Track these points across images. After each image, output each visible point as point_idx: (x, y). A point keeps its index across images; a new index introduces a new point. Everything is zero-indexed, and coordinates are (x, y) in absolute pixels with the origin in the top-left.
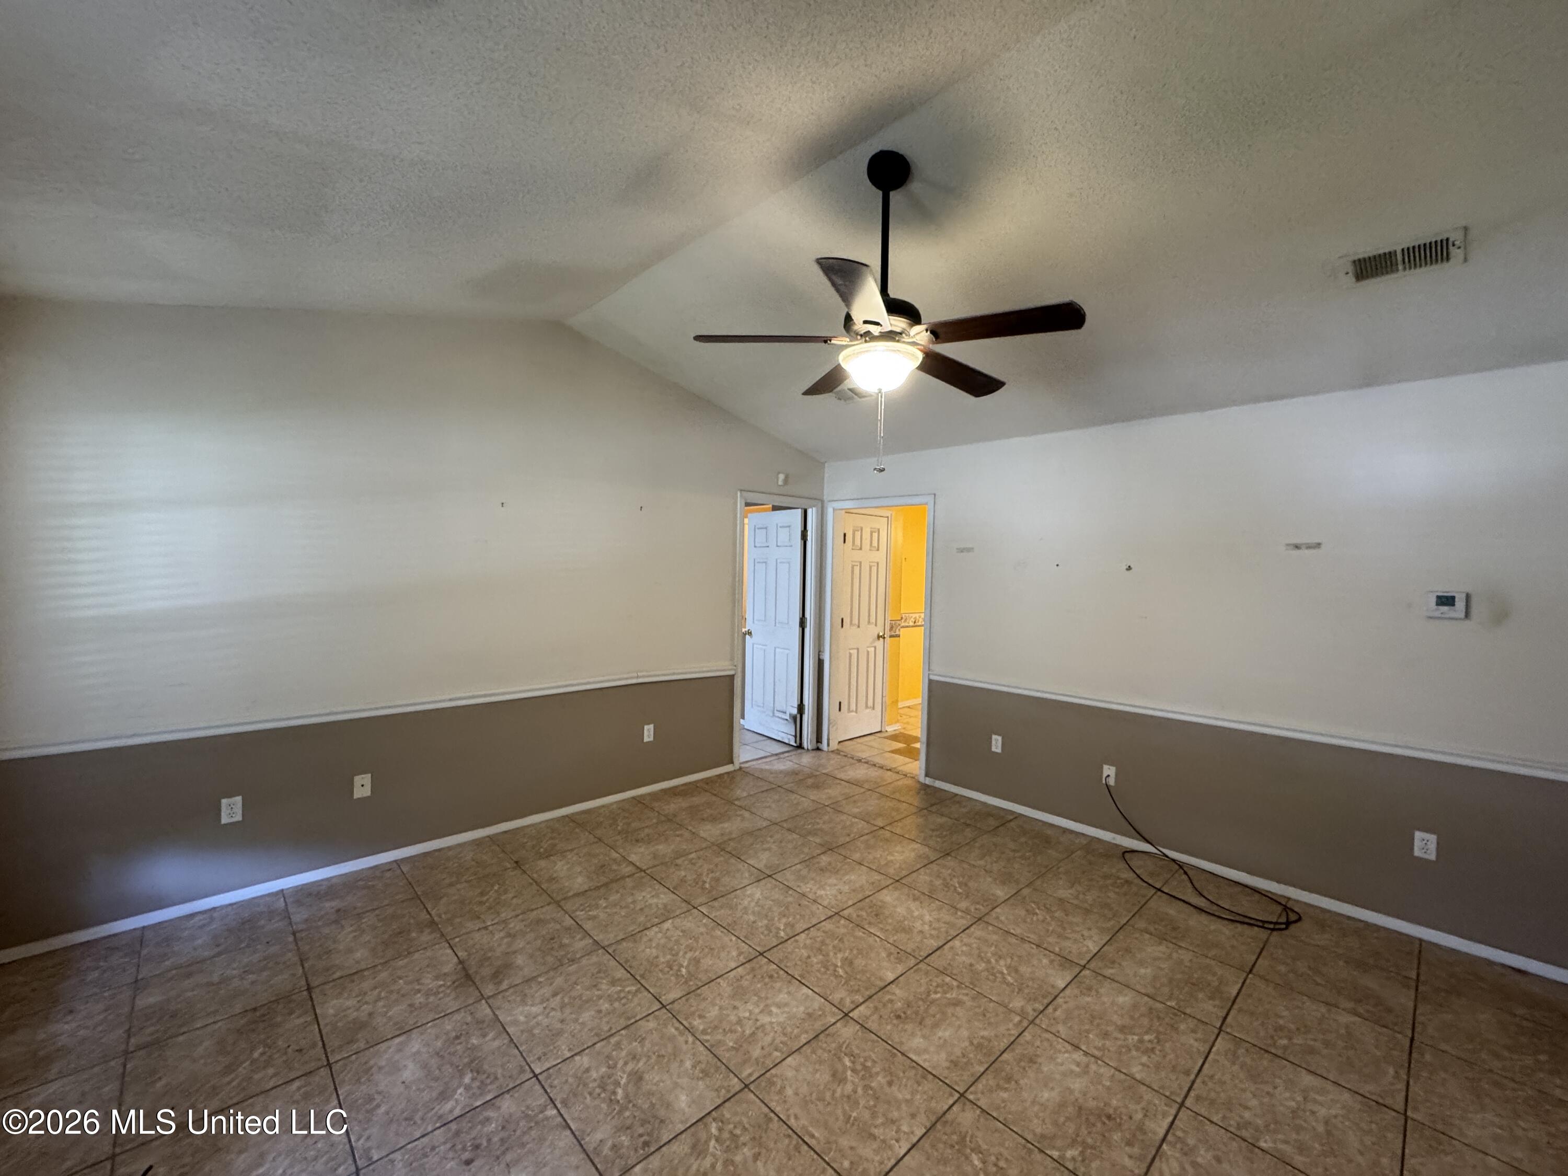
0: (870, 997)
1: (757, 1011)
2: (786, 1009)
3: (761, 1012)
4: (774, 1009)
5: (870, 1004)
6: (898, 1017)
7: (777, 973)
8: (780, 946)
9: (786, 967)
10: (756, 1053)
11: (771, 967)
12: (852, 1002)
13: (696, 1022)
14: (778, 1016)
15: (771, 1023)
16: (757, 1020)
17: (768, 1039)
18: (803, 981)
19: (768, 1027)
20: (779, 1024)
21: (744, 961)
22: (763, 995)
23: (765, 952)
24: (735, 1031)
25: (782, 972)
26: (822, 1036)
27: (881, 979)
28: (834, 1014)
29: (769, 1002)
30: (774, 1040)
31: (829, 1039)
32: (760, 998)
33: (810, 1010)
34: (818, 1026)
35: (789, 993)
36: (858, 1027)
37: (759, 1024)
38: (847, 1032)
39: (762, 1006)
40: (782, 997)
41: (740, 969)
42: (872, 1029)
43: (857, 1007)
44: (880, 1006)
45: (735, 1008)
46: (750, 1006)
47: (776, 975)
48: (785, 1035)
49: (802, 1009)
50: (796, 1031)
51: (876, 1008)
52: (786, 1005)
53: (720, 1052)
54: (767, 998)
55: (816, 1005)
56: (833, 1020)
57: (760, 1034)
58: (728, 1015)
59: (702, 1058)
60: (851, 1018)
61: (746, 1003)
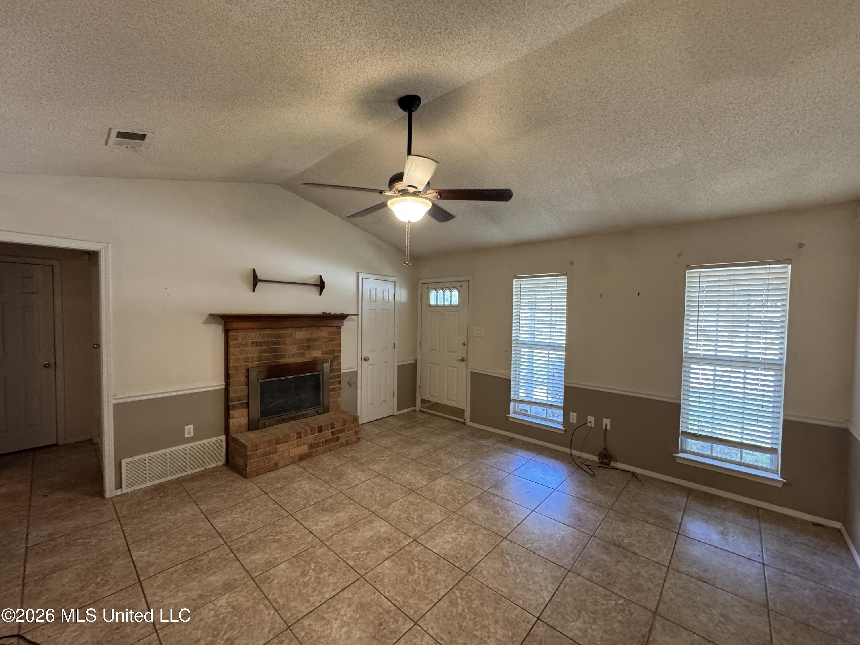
0: (401, 549)
1: (459, 539)
2: (445, 540)
3: (457, 538)
4: (450, 540)
5: (402, 545)
6: (389, 540)
7: (454, 560)
8: (457, 582)
9: (449, 565)
10: (454, 522)
11: (458, 564)
12: (411, 546)
13: (485, 532)
14: (449, 537)
15: (450, 533)
16: (458, 534)
17: (450, 527)
18: (438, 556)
19: (451, 531)
20: (447, 534)
21: (476, 567)
22: (458, 546)
23: (466, 575)
24: (466, 529)
25: (451, 561)
26: (427, 530)
27: (392, 561)
28: (420, 539)
29: (454, 543)
30: (448, 527)
31: (423, 529)
32: (459, 545)
33: (433, 540)
34: (428, 534)
35: (445, 549)
36: (410, 534)
37: (457, 533)
38: (415, 532)
39: (457, 541)
40: (448, 546)
41: (477, 562)
42: (403, 534)
43: (409, 544)
44: (397, 545)
45: (470, 539)
46: (463, 541)
47: (454, 559)
48: (443, 529)
49: (437, 541)
50: (438, 531)
51: (399, 543)
52: (445, 542)
53: (469, 522)
54: (456, 545)
55: (430, 543)
56: (421, 537)
57: (455, 529)
58: (473, 536)
59: (475, 519)
60: (412, 538)
61: (466, 542)
